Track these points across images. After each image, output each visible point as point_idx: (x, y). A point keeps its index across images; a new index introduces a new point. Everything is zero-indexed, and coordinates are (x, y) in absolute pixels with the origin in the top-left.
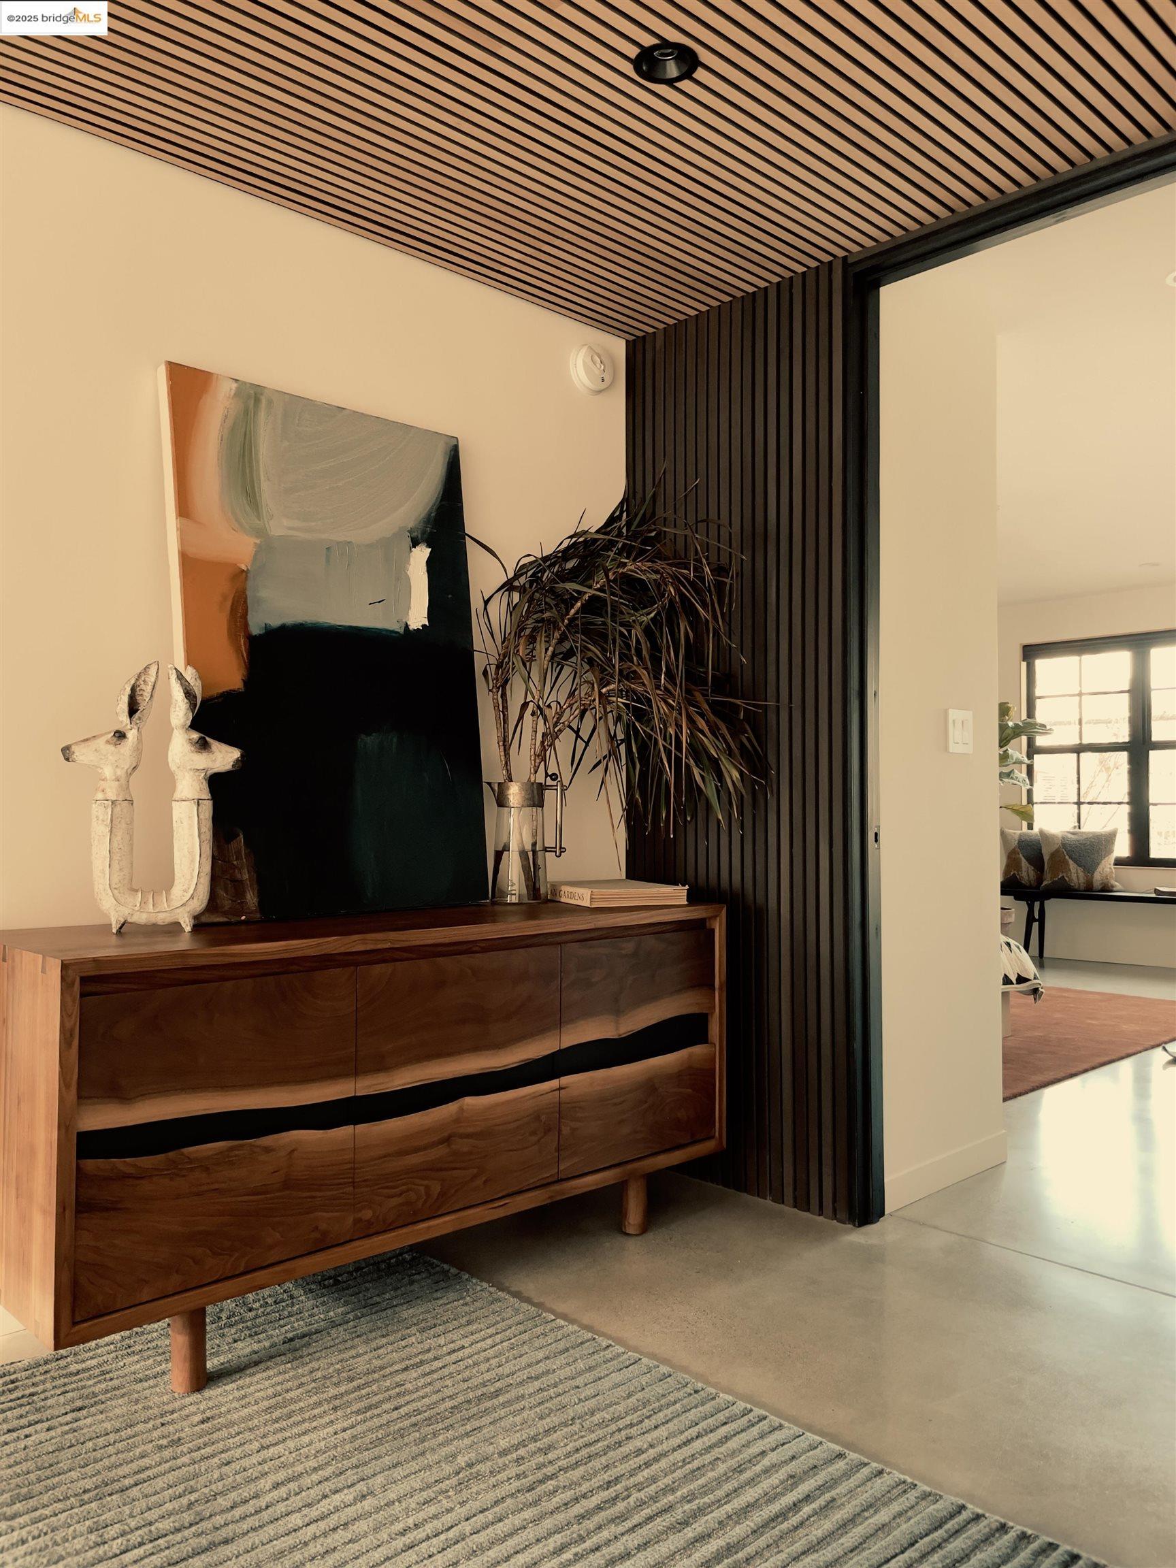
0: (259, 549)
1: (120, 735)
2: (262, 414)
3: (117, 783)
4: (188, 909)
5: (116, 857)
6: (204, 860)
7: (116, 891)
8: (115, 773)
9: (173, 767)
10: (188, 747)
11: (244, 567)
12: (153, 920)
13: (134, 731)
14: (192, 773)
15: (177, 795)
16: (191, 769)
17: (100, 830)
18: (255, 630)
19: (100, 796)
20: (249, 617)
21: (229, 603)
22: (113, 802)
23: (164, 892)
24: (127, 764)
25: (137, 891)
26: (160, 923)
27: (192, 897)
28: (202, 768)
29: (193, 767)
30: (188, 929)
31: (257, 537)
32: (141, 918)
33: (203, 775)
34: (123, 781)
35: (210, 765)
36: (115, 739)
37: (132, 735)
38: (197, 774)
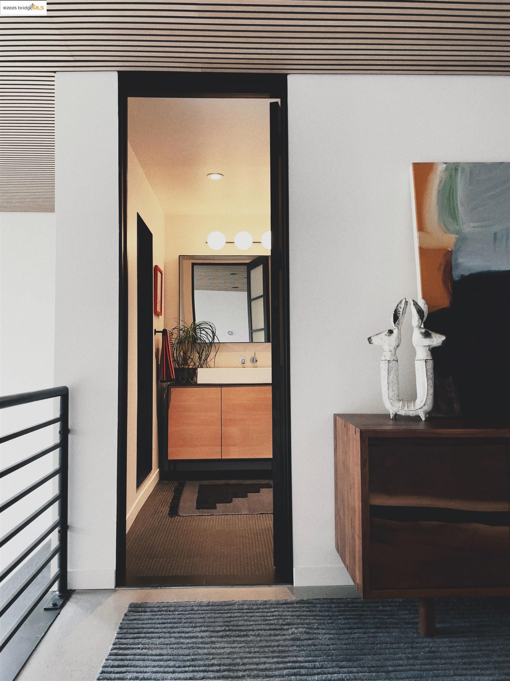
0: (458, 240)
1: (391, 332)
2: (459, 175)
3: (390, 353)
4: (423, 410)
5: (391, 385)
6: (429, 388)
7: (391, 400)
8: (389, 349)
9: (414, 345)
10: (420, 336)
11: (450, 250)
12: (408, 414)
13: (397, 329)
14: (423, 347)
15: (417, 358)
16: (422, 346)
17: (384, 373)
18: (456, 278)
19: (383, 358)
20: (453, 273)
21: (443, 268)
22: (389, 361)
23: (412, 402)
24: (394, 344)
25: (401, 400)
26: (411, 415)
27: (425, 405)
28: (427, 345)
29: (423, 345)
30: (423, 419)
31: (457, 234)
32: (402, 413)
33: (428, 348)
34: (393, 351)
35: (431, 344)
36: (388, 334)
37: (395, 331)
38: (425, 348)
